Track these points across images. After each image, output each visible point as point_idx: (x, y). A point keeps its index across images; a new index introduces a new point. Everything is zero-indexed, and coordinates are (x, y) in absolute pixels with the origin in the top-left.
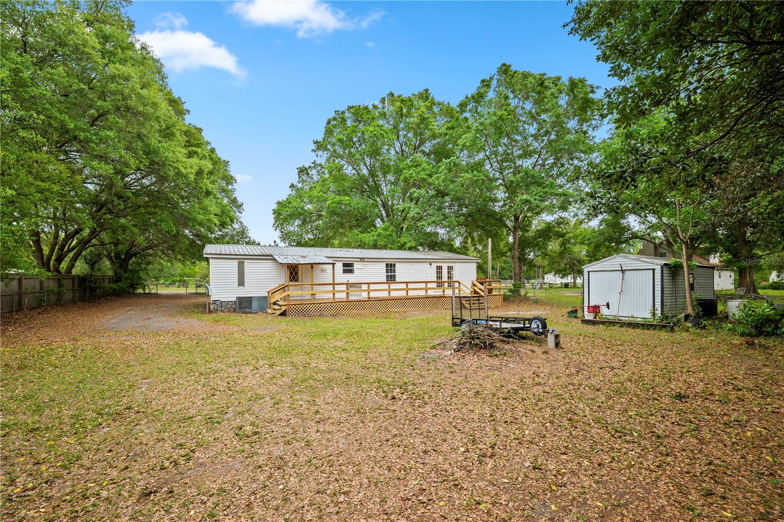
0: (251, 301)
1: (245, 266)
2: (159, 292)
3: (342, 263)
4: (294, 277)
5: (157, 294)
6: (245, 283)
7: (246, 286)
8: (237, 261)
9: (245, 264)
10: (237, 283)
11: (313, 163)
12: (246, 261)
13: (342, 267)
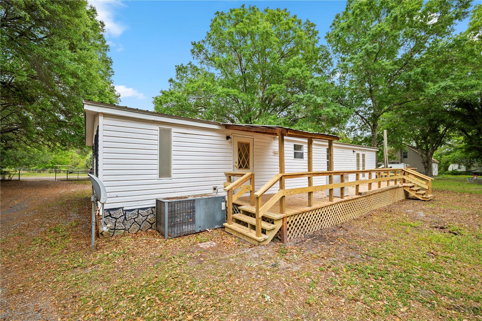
0: (193, 208)
1: (173, 139)
2: (22, 178)
3: (293, 144)
4: (244, 162)
5: (19, 181)
6: (173, 171)
7: (173, 176)
8: (157, 127)
9: (173, 134)
10: (157, 172)
11: (189, 64)
12: (174, 129)
13: (293, 149)
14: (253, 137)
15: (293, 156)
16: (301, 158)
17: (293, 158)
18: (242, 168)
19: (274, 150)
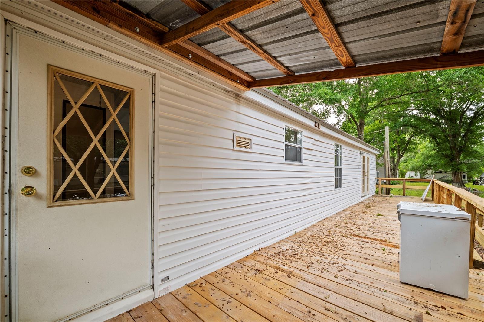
3: (283, 124)
13: (283, 139)
14: (153, 71)
15: (283, 153)
16: (296, 160)
17: (282, 160)
18: (85, 195)
19: (236, 134)
